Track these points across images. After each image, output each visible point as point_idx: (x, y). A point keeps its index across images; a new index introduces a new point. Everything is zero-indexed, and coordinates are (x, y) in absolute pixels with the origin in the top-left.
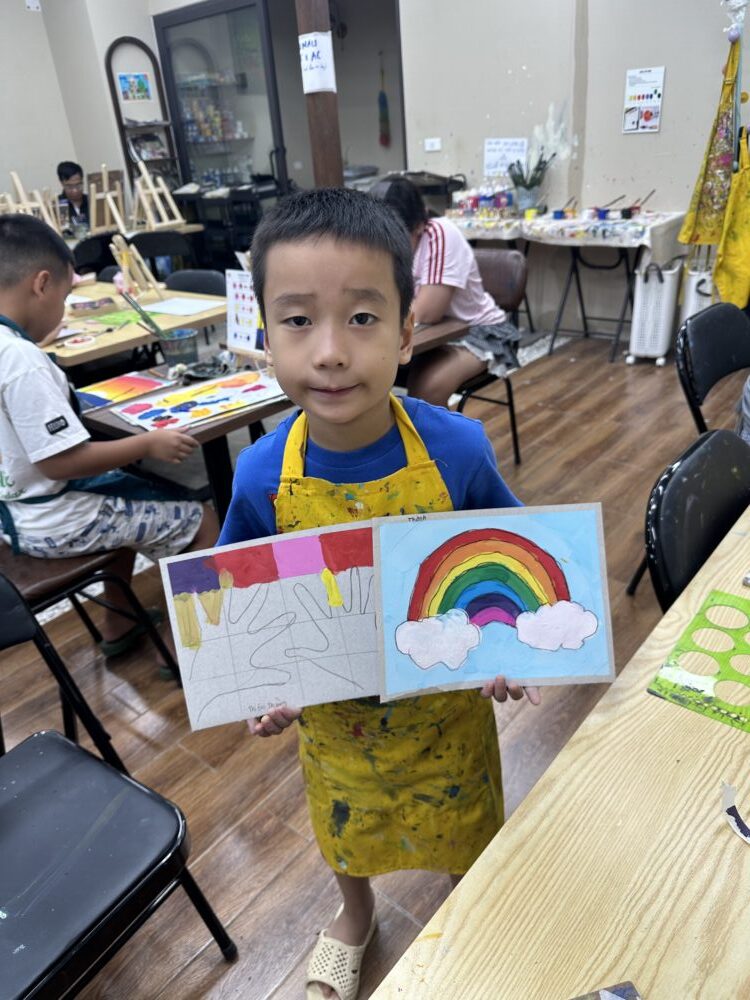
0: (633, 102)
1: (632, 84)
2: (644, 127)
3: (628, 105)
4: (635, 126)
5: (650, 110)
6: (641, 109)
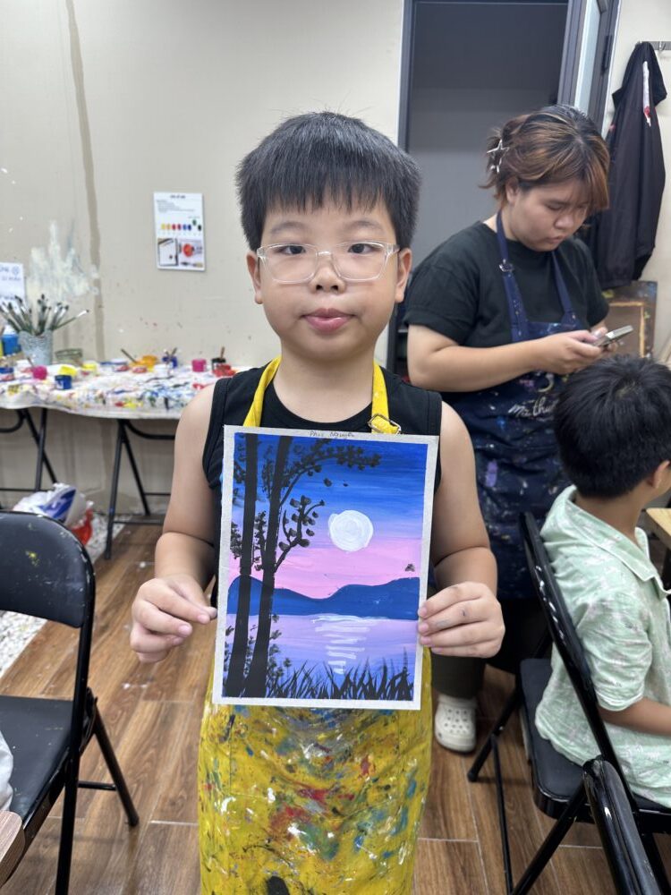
0: (166, 231)
1: (162, 210)
2: (185, 264)
3: (161, 235)
4: (173, 261)
5: (191, 244)
6: (179, 241)
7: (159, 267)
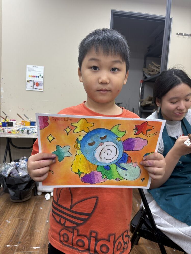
0: (30, 78)
1: (29, 71)
2: (36, 89)
3: (28, 79)
4: (32, 88)
5: (39, 82)
6: (34, 81)
7: (27, 89)
